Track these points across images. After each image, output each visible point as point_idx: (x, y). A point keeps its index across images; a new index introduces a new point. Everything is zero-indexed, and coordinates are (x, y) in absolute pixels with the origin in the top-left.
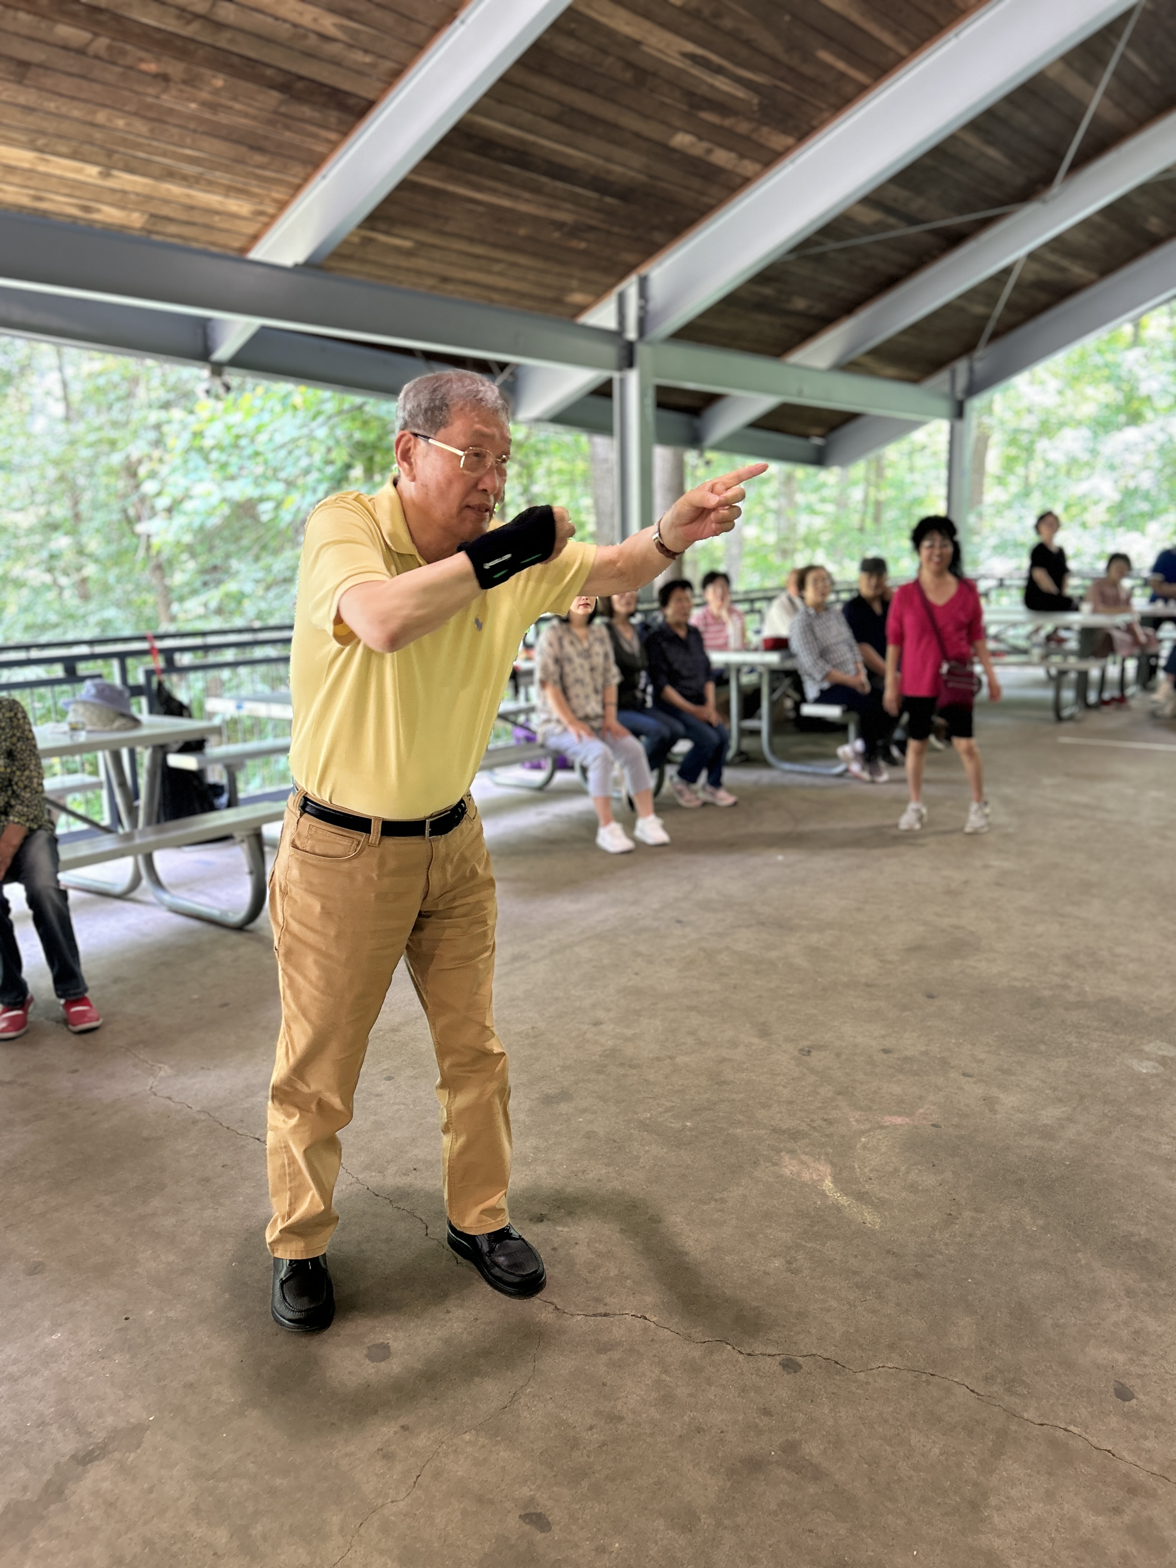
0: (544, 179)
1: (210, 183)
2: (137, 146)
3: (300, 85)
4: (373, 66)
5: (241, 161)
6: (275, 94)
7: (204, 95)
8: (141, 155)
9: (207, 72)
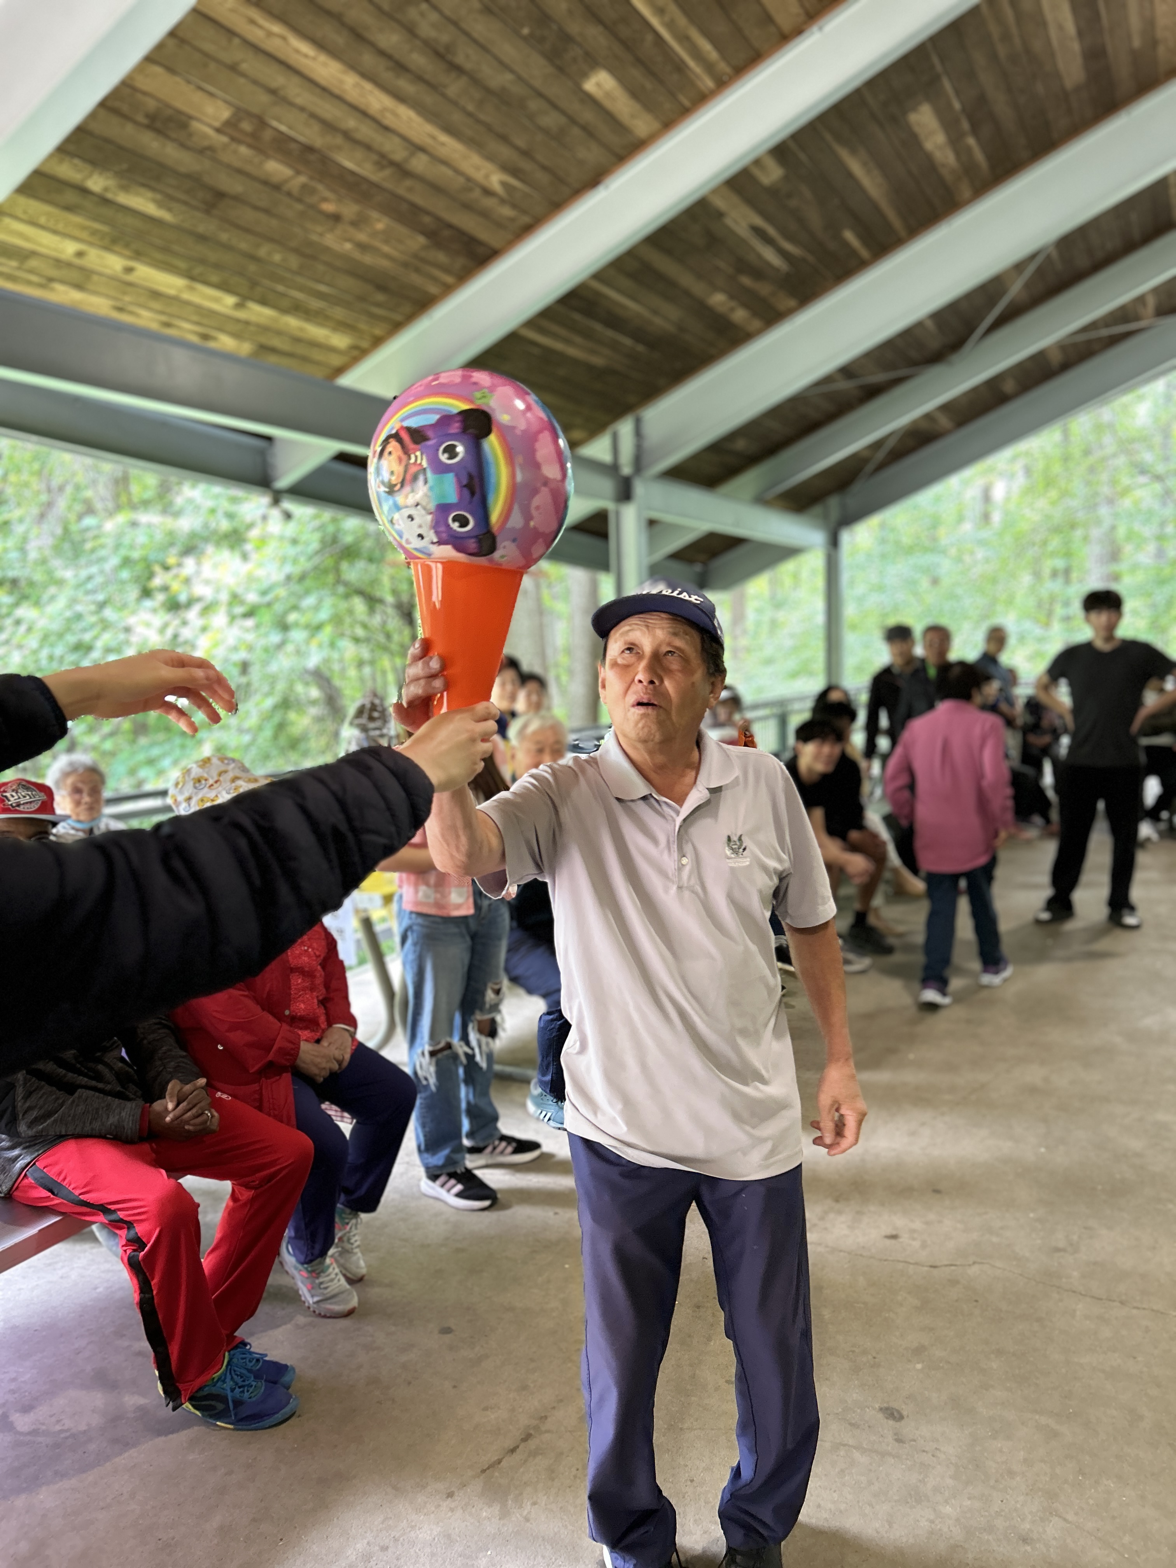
0: (598, 327)
1: (327, 318)
2: (281, 280)
3: (446, 233)
4: (512, 220)
5: (362, 299)
6: (421, 240)
7: (362, 237)
8: (280, 288)
9: (374, 214)
